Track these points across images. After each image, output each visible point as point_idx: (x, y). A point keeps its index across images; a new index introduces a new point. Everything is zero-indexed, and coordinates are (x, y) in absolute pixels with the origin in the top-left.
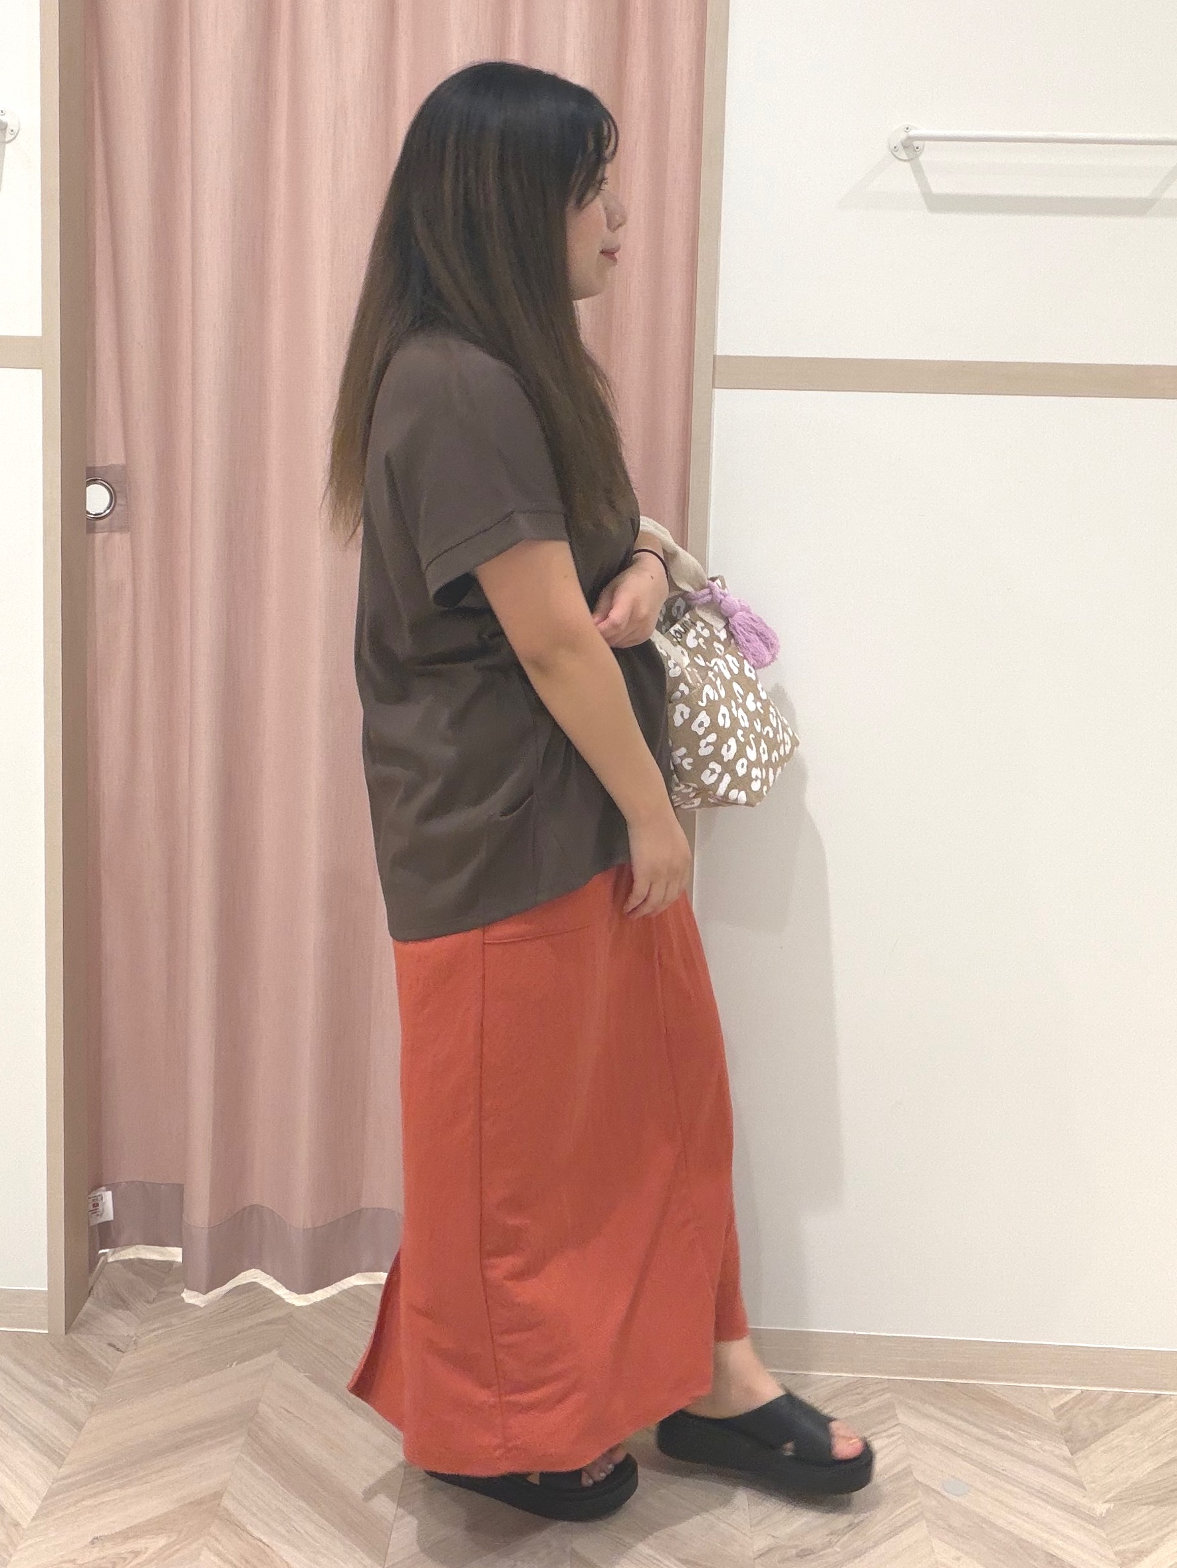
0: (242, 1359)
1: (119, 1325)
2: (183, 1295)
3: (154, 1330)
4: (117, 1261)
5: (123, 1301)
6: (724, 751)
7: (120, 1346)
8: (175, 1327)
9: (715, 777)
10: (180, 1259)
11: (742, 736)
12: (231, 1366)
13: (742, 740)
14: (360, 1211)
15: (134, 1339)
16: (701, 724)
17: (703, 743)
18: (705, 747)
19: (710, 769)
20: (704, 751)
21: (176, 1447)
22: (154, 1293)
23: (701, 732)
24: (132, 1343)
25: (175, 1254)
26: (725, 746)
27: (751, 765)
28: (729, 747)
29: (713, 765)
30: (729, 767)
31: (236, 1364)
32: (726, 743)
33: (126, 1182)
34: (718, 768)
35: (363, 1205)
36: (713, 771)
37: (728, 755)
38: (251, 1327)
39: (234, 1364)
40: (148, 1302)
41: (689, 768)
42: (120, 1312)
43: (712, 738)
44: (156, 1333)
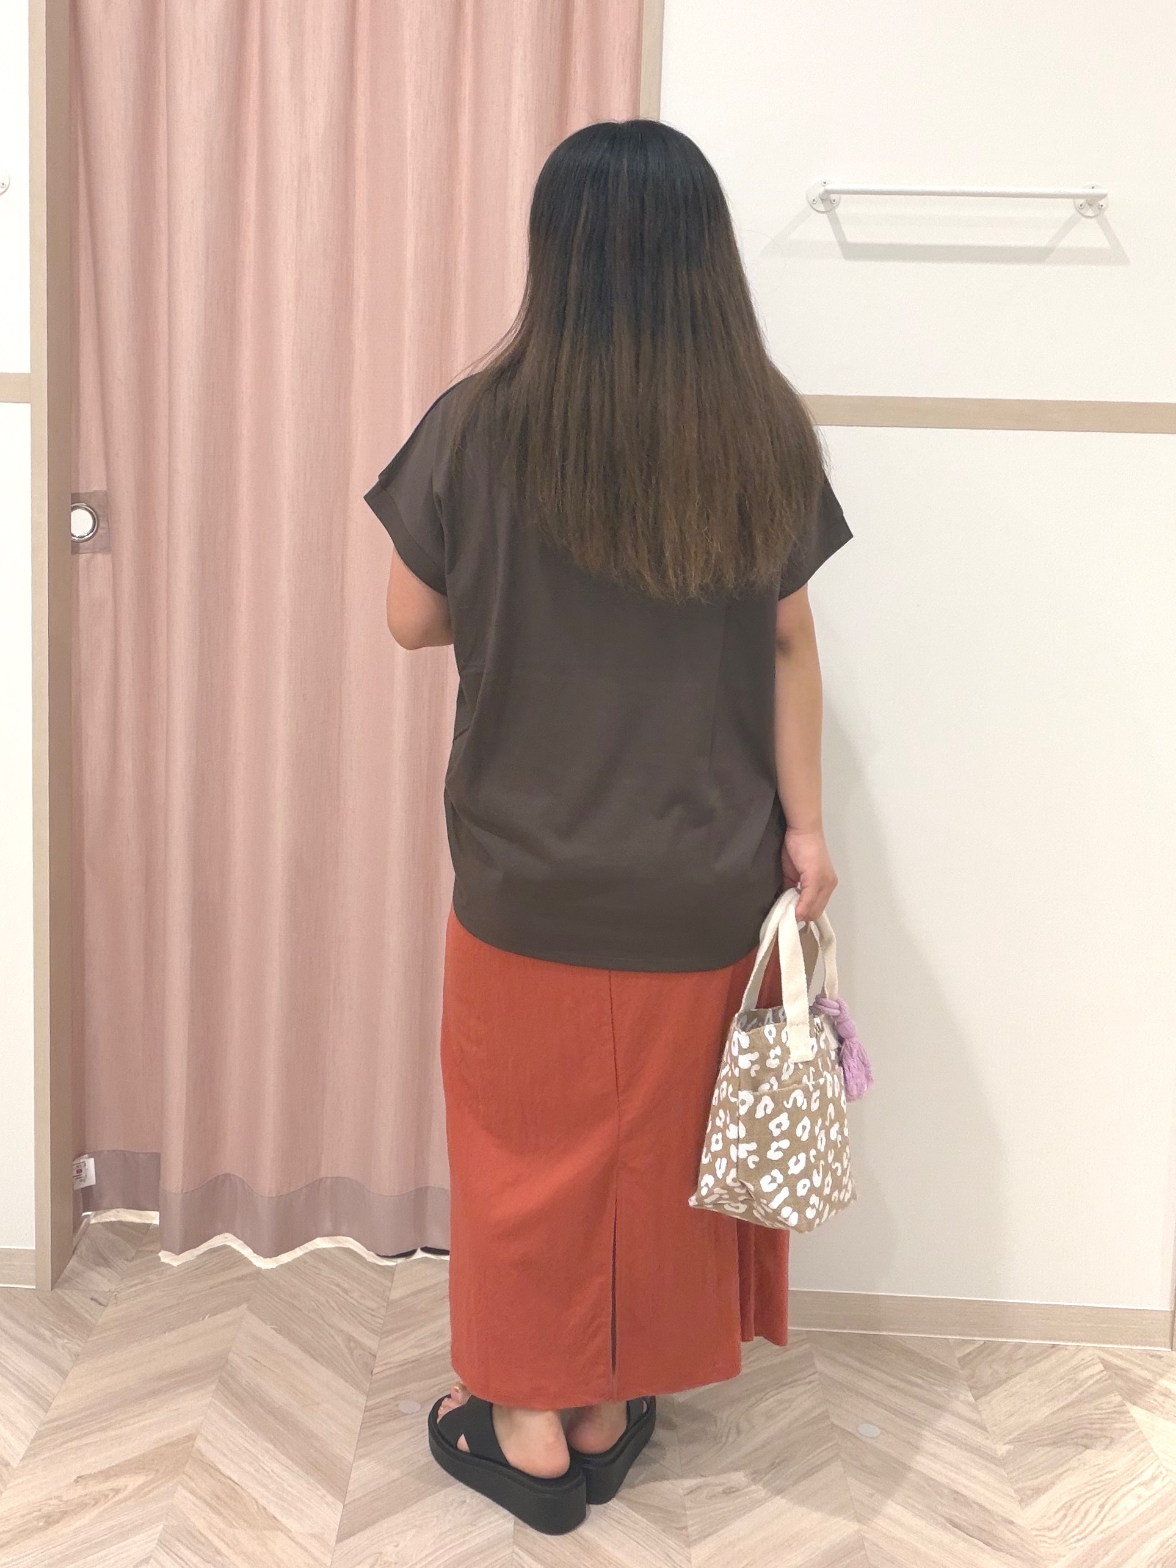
0: (215, 1312)
1: (101, 1281)
2: (160, 1254)
3: (135, 1285)
4: (99, 1223)
5: (105, 1259)
6: (791, 1163)
7: (102, 1300)
8: (153, 1283)
9: (774, 1186)
10: (156, 1222)
11: (814, 1157)
12: (203, 1319)
13: (813, 1160)
14: (321, 1180)
15: (114, 1294)
16: (779, 1126)
17: (774, 1145)
18: (775, 1151)
19: (772, 1176)
20: (773, 1155)
21: (154, 1393)
22: (133, 1252)
23: (776, 1133)
24: (113, 1298)
25: (153, 1218)
26: (794, 1159)
27: (812, 1190)
28: (798, 1161)
29: (776, 1173)
30: (791, 1182)
31: (209, 1317)
32: (797, 1155)
33: (108, 1151)
34: (780, 1179)
35: (323, 1174)
36: (774, 1180)
37: (795, 1169)
38: (222, 1283)
39: (207, 1317)
40: (127, 1260)
41: (752, 1166)
42: (102, 1269)
43: (785, 1144)
44: (134, 1289)
